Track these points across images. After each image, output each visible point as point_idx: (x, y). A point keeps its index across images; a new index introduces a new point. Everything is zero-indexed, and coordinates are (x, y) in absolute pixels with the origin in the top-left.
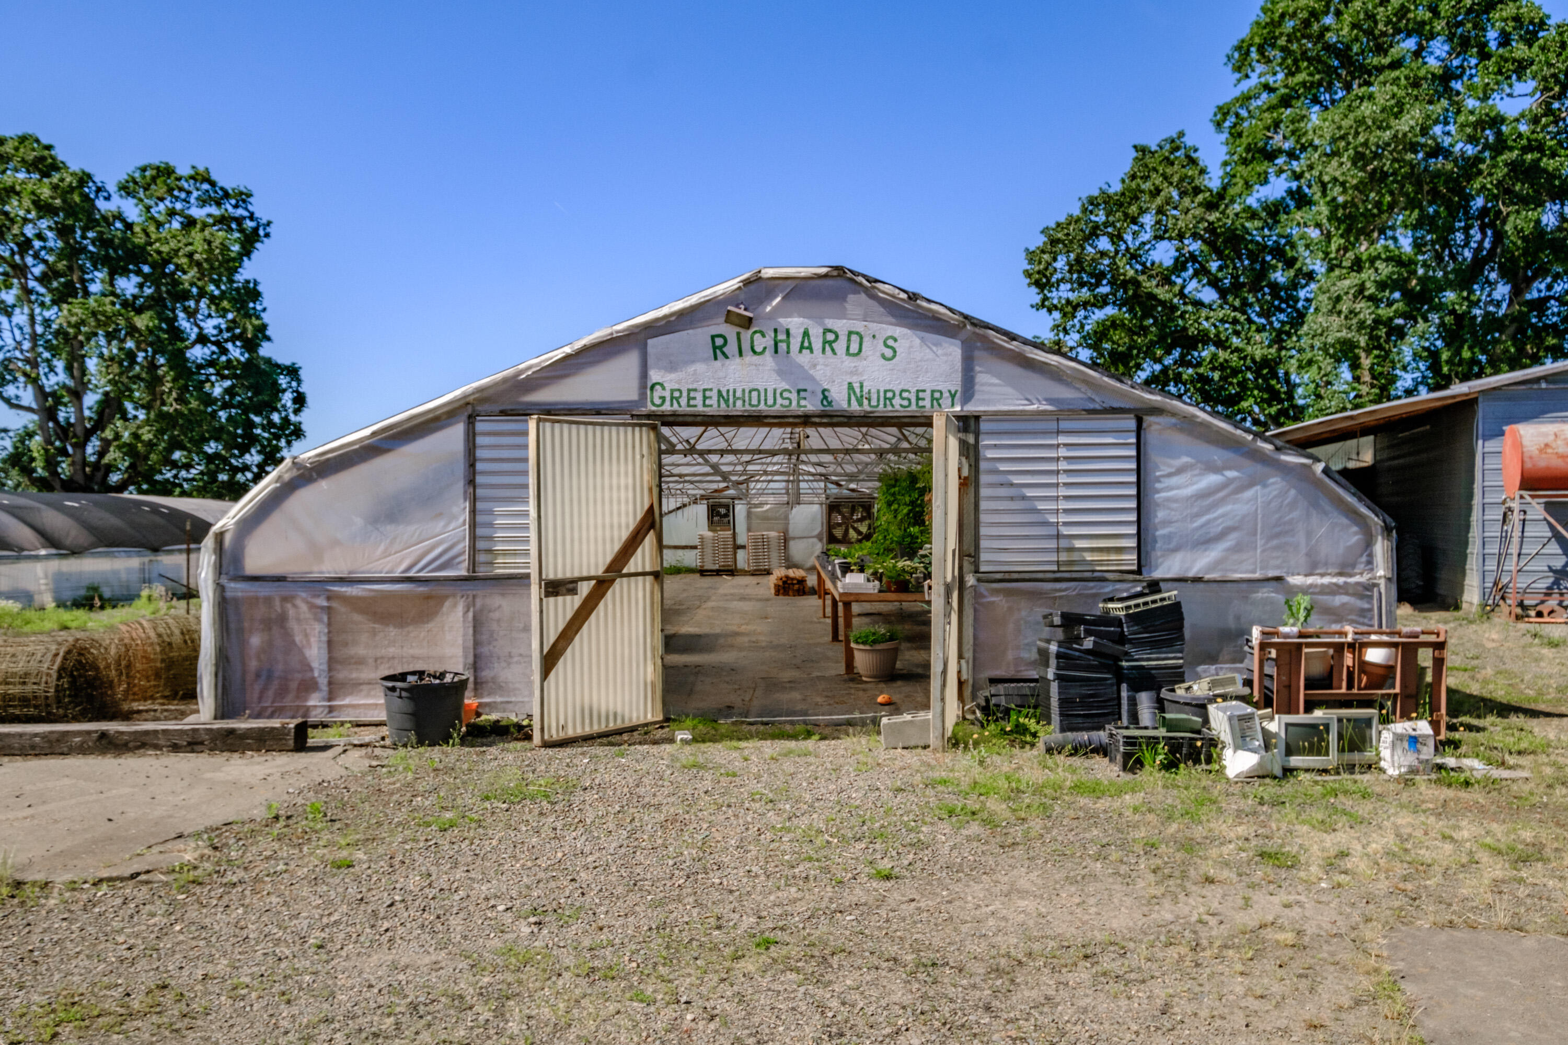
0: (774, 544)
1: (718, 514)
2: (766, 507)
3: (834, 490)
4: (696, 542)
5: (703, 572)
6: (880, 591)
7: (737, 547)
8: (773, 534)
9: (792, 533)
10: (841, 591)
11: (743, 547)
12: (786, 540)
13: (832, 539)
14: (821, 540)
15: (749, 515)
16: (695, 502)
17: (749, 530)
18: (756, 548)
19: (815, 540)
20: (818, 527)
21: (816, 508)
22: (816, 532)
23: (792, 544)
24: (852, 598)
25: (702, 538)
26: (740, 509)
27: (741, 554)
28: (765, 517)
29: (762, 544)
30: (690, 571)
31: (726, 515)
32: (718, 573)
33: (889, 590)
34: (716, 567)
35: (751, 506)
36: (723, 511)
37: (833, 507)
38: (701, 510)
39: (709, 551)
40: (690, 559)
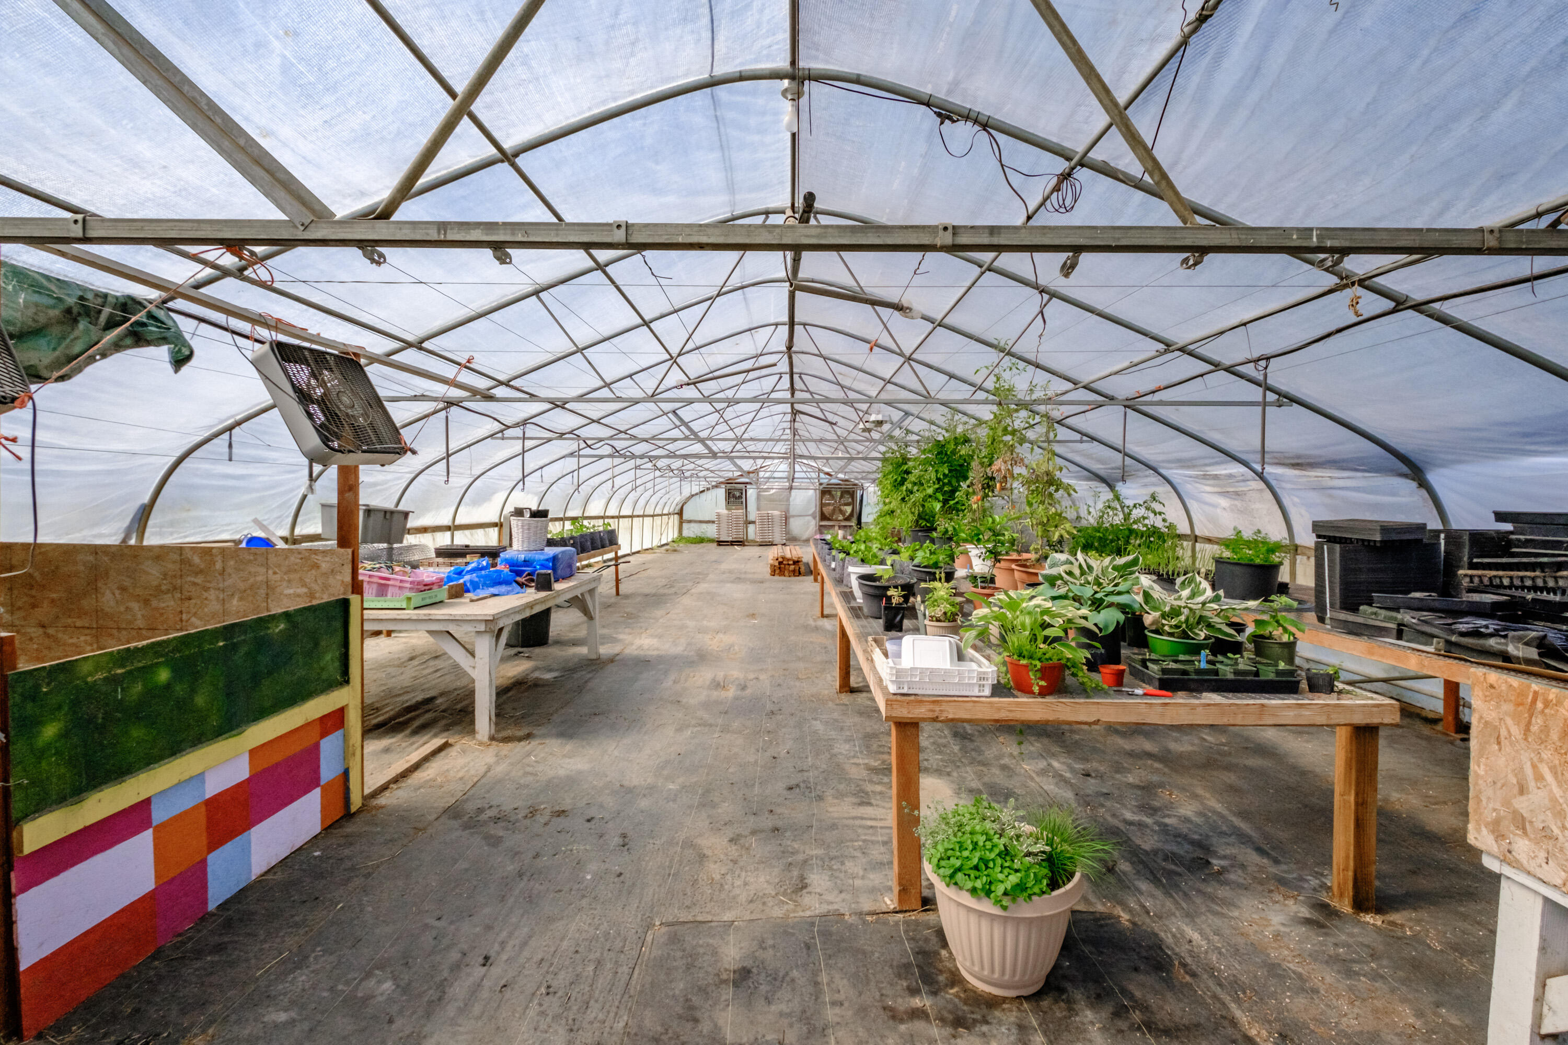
0: (777, 520)
1: (734, 496)
2: (772, 491)
3: (825, 480)
4: (714, 518)
5: (720, 543)
6: (999, 690)
7: (748, 522)
8: (776, 513)
9: (792, 512)
10: (892, 689)
11: (754, 522)
12: (786, 518)
13: (823, 517)
14: (814, 518)
15: (759, 497)
16: (716, 487)
17: (758, 509)
18: (762, 523)
19: (810, 518)
20: (814, 508)
21: (811, 492)
22: (811, 512)
23: (792, 520)
24: (919, 712)
25: (719, 515)
26: (751, 493)
27: (751, 528)
28: (771, 499)
29: (767, 520)
30: (711, 541)
31: (740, 497)
32: (732, 543)
33: (1023, 688)
34: (730, 539)
35: (759, 491)
36: (737, 494)
37: (825, 492)
38: (721, 493)
39: (724, 525)
40: (711, 531)
